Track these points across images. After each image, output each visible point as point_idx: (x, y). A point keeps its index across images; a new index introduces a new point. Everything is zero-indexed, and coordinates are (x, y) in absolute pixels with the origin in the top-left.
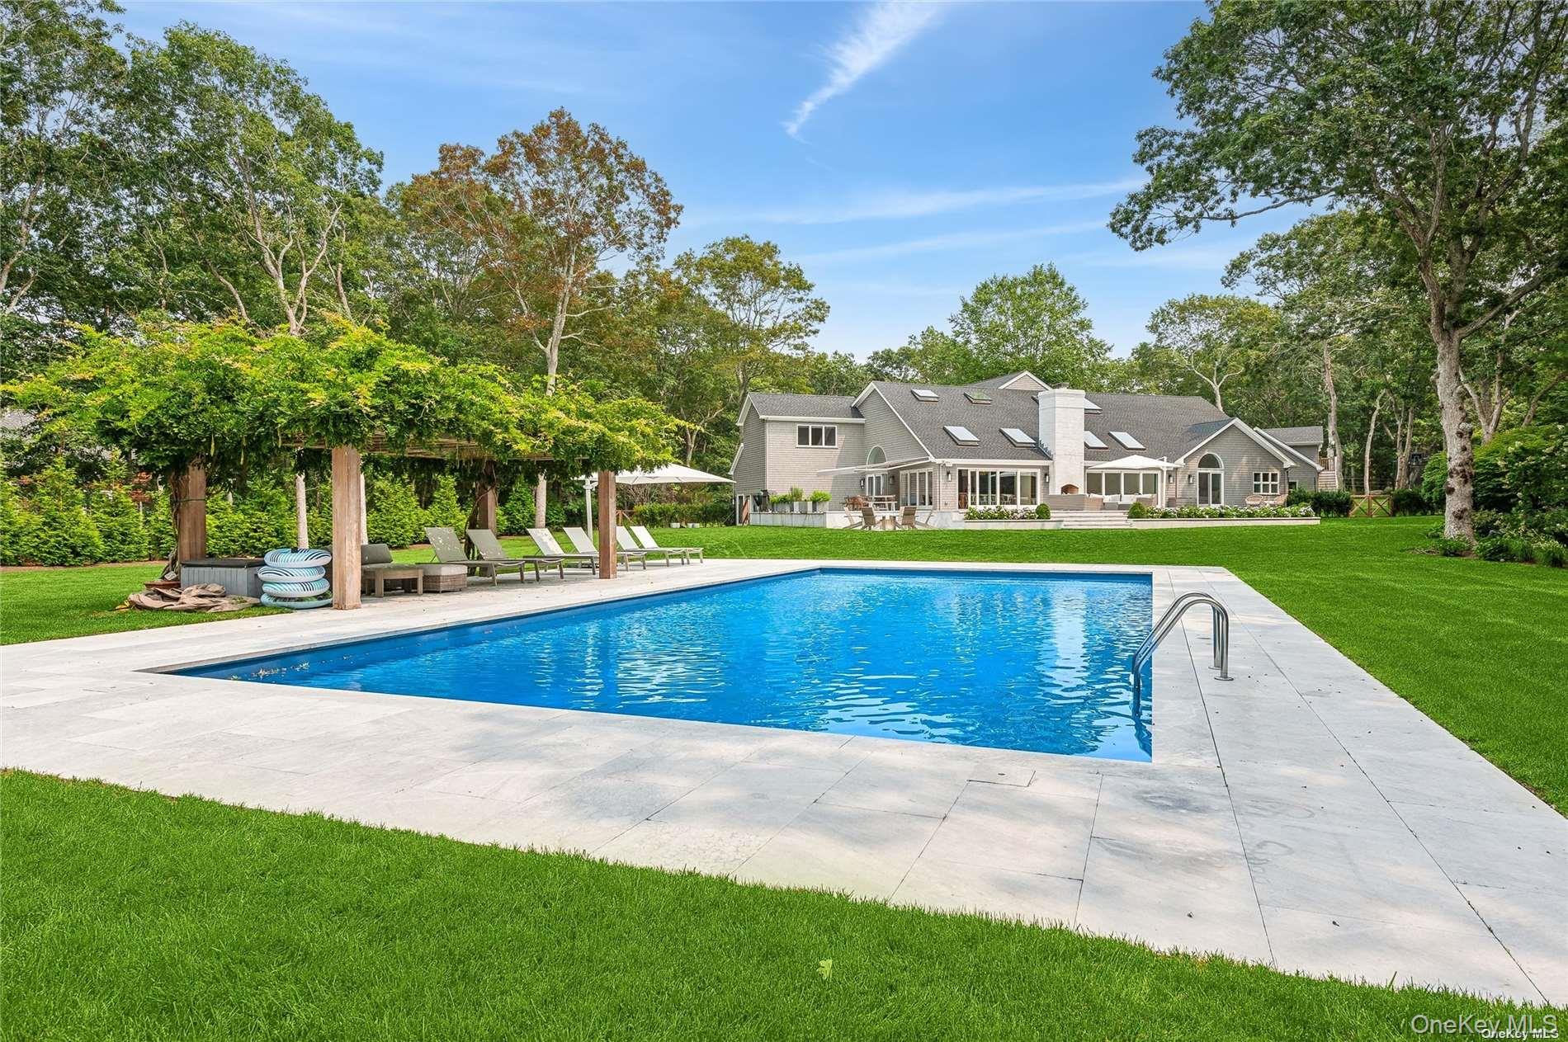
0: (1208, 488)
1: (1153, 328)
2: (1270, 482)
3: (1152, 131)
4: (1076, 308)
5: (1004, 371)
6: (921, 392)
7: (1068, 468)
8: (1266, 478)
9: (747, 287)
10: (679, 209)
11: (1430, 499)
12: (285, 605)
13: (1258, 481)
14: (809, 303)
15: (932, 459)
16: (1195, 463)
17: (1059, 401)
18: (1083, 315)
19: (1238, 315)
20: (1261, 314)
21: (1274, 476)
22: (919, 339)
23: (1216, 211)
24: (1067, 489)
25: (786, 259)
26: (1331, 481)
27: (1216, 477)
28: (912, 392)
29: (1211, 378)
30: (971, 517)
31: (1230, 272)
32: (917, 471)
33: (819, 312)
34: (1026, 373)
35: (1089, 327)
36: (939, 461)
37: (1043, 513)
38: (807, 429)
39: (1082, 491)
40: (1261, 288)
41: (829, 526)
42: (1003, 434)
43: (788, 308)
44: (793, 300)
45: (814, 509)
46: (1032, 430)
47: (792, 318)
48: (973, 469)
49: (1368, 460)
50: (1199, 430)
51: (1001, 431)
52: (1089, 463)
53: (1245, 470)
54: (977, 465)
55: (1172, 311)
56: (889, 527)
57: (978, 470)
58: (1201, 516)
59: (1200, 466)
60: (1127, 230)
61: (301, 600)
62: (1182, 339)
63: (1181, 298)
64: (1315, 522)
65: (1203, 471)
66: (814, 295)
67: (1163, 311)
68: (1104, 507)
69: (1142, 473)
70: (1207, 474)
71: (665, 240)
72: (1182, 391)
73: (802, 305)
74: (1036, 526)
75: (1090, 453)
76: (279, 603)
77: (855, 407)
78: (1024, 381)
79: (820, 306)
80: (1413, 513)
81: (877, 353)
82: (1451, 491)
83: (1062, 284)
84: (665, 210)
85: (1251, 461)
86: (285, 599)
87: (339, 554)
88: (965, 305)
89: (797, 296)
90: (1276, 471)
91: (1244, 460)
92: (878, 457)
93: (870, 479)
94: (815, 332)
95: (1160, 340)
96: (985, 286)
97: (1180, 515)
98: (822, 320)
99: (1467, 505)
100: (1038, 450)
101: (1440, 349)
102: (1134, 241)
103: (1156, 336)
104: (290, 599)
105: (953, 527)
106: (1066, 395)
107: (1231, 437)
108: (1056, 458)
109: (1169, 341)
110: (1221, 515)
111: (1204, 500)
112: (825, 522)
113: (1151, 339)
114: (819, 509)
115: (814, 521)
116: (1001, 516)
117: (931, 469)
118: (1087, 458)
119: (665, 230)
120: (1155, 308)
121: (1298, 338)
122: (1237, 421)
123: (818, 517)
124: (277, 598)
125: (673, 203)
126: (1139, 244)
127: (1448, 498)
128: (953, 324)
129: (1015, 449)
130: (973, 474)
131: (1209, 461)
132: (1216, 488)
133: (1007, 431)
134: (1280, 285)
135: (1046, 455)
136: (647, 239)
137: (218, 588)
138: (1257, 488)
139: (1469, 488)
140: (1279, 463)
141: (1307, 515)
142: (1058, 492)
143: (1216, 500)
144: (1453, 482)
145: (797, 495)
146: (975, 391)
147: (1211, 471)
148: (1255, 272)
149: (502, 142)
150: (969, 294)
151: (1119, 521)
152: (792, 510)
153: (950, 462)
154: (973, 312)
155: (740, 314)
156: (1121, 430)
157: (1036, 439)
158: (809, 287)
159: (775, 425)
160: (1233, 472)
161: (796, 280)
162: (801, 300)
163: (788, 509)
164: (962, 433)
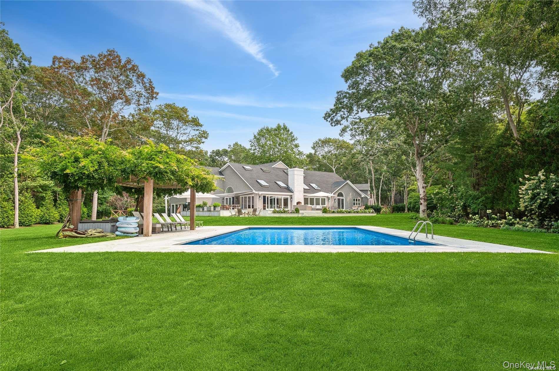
0: (340, 203)
1: (314, 148)
2: (358, 202)
3: (341, 91)
4: (294, 140)
5: (271, 161)
6: (247, 167)
7: (299, 196)
8: (357, 200)
9: (175, 123)
10: (157, 94)
11: (410, 207)
12: (127, 235)
13: (355, 202)
14: (200, 131)
15: (254, 191)
16: (336, 195)
17: (296, 172)
18: (296, 142)
19: (340, 145)
20: (348, 145)
21: (359, 200)
22: (232, 146)
23: (356, 116)
24: (298, 203)
25: (191, 114)
26: (372, 201)
27: (343, 200)
28: (243, 167)
29: (332, 166)
30: (274, 212)
31: (342, 132)
32: (247, 196)
33: (204, 135)
34: (281, 162)
35: (299, 146)
36: (257, 192)
37: (297, 211)
39: (303, 204)
40: (351, 138)
41: (221, 215)
42: (276, 183)
43: (193, 133)
44: (194, 130)
45: (214, 209)
46: (286, 182)
47: (195, 137)
48: (268, 196)
49: (380, 195)
50: (337, 184)
51: (275, 182)
52: (306, 194)
53: (351, 197)
54: (269, 194)
55: (320, 142)
56: (246, 216)
58: (343, 212)
59: (338, 196)
60: (329, 119)
61: (132, 233)
62: (321, 152)
63: (322, 138)
64: (375, 215)
65: (339, 198)
66: (202, 129)
67: (317, 142)
68: (313, 209)
69: (321, 198)
71: (149, 104)
72: (319, 169)
73: (198, 132)
74: (296, 215)
75: (305, 191)
76: (125, 234)
77: (220, 172)
78: (280, 165)
79: (205, 132)
80: (398, 212)
81: (214, 151)
82: (421, 204)
83: (288, 131)
84: (152, 94)
85: (352, 195)
86: (127, 233)
87: (147, 218)
88: (255, 136)
89: (197, 128)
90: (360, 198)
91: (351, 194)
92: (230, 190)
93: (227, 199)
94: (203, 143)
95: (316, 152)
96: (262, 130)
97: (338, 212)
98: (206, 138)
99: (426, 208)
100: (288, 189)
101: (417, 163)
102: (332, 123)
103: (314, 151)
104: (129, 233)
105: (268, 215)
106: (297, 170)
107: (346, 187)
108: (295, 192)
109: (318, 153)
110: (349, 212)
111: (339, 207)
112: (219, 214)
113: (313, 152)
114: (217, 209)
115: (216, 214)
116: (285, 212)
117: (253, 195)
118: (304, 192)
119: (150, 100)
120: (314, 141)
121: (366, 155)
122: (348, 181)
123: (216, 213)
124: (125, 233)
125: (155, 91)
126: (333, 124)
127: (421, 206)
128: (251, 143)
129: (281, 189)
131: (340, 195)
132: (343, 204)
133: (278, 182)
134: (357, 137)
135: (290, 191)
136: (141, 102)
137: (101, 230)
138: (354, 204)
139: (426, 203)
140: (360, 195)
141: (373, 212)
142: (296, 204)
143: (343, 208)
144: (422, 201)
145: (205, 204)
146: (265, 167)
147: (341, 198)
148: (350, 132)
149: (83, 58)
150: (256, 132)
151: (319, 214)
152: (203, 210)
153: (260, 193)
154: (258, 139)
155: (172, 134)
156: (312, 183)
157: (288, 185)
158: (201, 126)
160: (348, 198)
161: (195, 122)
162: (197, 130)
163: (201, 210)
164: (263, 183)
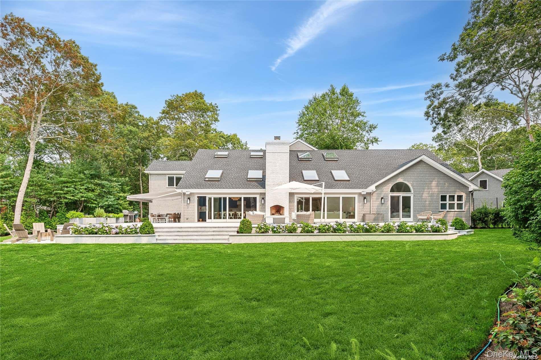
0: (399, 206)
2: (456, 201)
8: (452, 198)
13: (445, 201)
16: (387, 188)
21: (460, 198)
27: (406, 199)
29: (476, 149)
34: (299, 140)
38: (173, 178)
51: (247, 172)
53: (433, 193)
57: (213, 197)
59: (392, 190)
65: (396, 194)
70: (398, 197)
85: (438, 186)
90: (462, 194)
91: (434, 183)
100: (263, 182)
107: (419, 168)
111: (396, 215)
130: (210, 199)
131: (400, 187)
132: (406, 207)
133: (251, 172)
138: (443, 206)
140: (466, 187)
143: (407, 215)
147: (401, 195)
153: (189, 191)
156: (343, 169)
159: (154, 176)
160: (422, 194)
164: (215, 174)
